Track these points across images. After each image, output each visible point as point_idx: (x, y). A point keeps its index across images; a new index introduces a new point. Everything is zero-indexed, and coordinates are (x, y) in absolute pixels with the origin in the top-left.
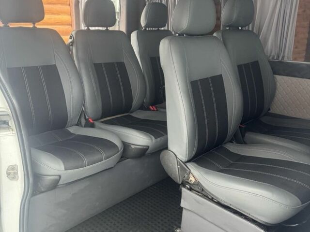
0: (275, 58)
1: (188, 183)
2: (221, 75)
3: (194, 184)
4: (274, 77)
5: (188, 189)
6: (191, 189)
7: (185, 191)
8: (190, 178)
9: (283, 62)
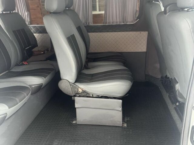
2: (74, 34)
3: (81, 93)
4: (88, 34)
6: (80, 96)
7: (77, 99)
8: (79, 91)
9: (89, 26)
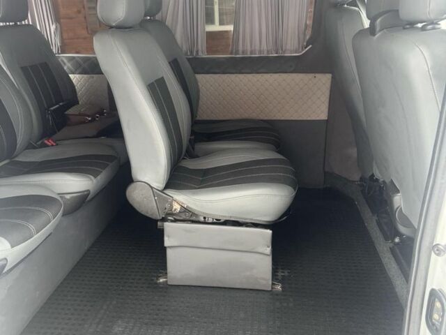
0: (189, 54)
1: (172, 214)
2: (163, 78)
3: (180, 212)
5: (172, 221)
6: (175, 221)
8: (174, 207)
